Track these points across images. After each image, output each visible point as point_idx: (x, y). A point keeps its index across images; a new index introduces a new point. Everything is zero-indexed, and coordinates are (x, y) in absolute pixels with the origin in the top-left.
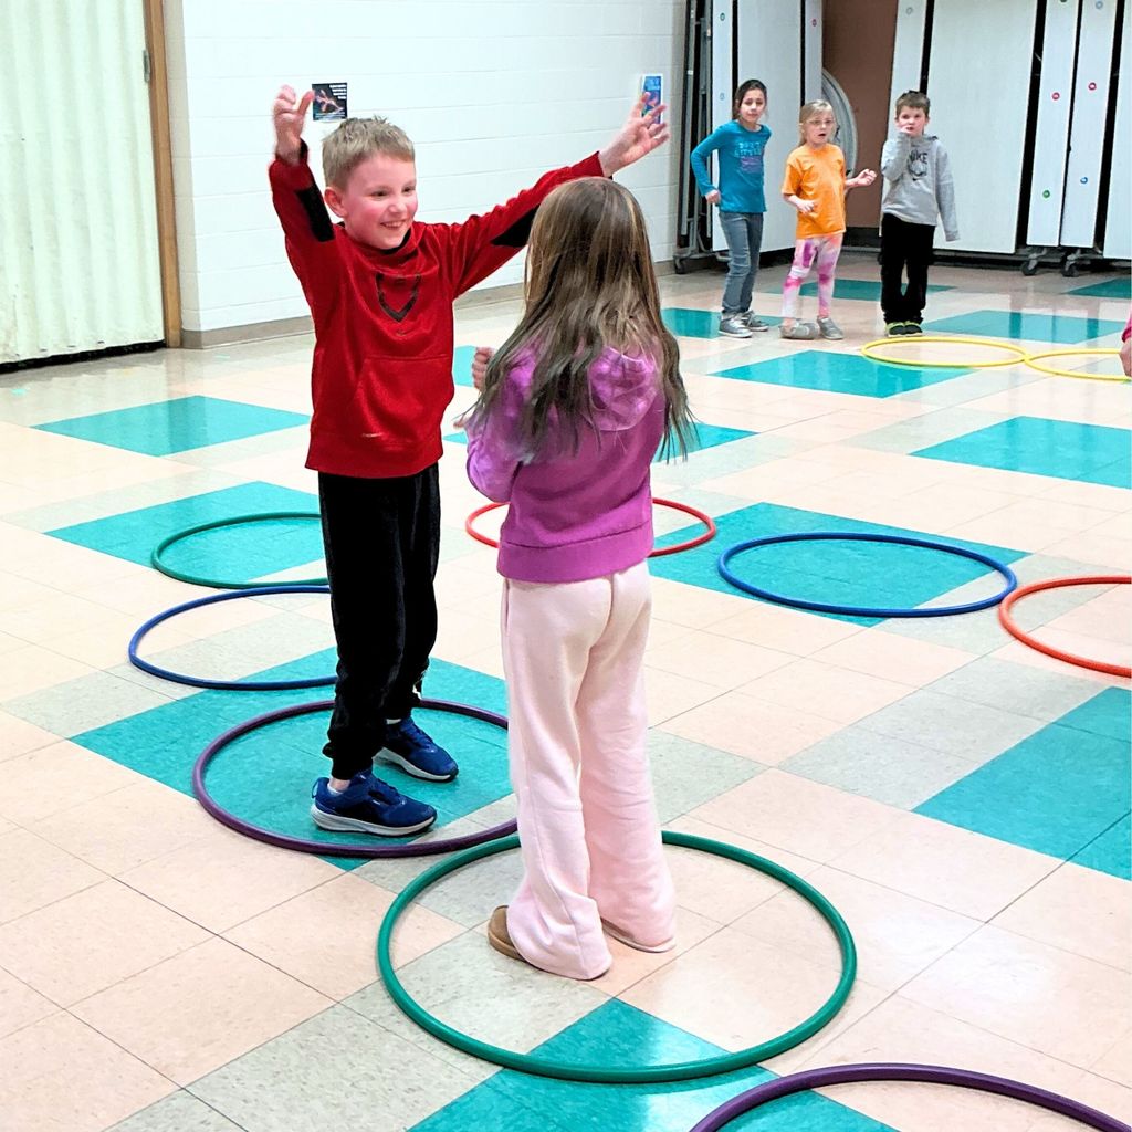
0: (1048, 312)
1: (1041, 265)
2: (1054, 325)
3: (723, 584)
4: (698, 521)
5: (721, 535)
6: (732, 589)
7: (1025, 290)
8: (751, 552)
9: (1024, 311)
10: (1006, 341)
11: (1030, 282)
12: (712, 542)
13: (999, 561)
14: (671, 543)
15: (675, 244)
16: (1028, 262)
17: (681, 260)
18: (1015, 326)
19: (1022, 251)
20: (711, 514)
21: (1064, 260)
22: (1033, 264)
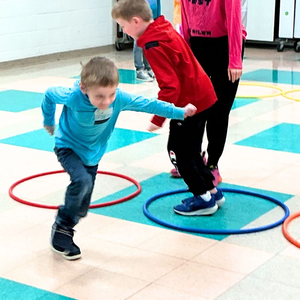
0: (289, 69)
1: (285, 47)
2: (292, 75)
3: (146, 219)
4: (132, 184)
5: (144, 191)
6: (151, 222)
7: (279, 59)
8: (159, 201)
9: (279, 69)
10: (271, 84)
11: (281, 55)
12: (139, 196)
13: (279, 200)
14: (118, 197)
15: (116, 35)
16: (280, 45)
17: (119, 44)
18: (275, 77)
19: (277, 40)
20: (138, 180)
21: (296, 44)
22: (282, 46)
